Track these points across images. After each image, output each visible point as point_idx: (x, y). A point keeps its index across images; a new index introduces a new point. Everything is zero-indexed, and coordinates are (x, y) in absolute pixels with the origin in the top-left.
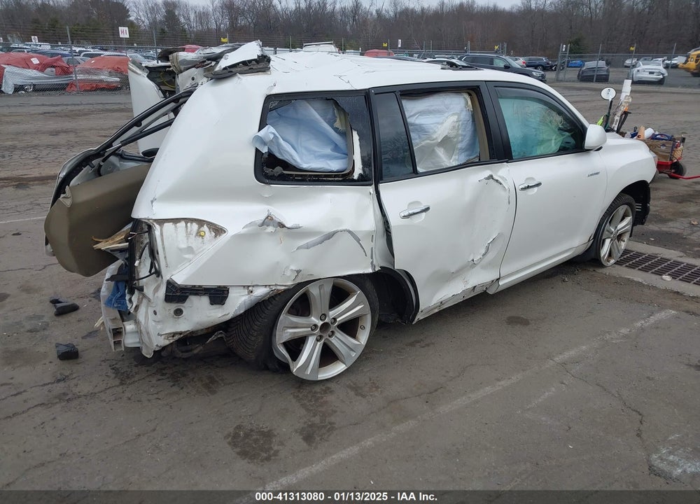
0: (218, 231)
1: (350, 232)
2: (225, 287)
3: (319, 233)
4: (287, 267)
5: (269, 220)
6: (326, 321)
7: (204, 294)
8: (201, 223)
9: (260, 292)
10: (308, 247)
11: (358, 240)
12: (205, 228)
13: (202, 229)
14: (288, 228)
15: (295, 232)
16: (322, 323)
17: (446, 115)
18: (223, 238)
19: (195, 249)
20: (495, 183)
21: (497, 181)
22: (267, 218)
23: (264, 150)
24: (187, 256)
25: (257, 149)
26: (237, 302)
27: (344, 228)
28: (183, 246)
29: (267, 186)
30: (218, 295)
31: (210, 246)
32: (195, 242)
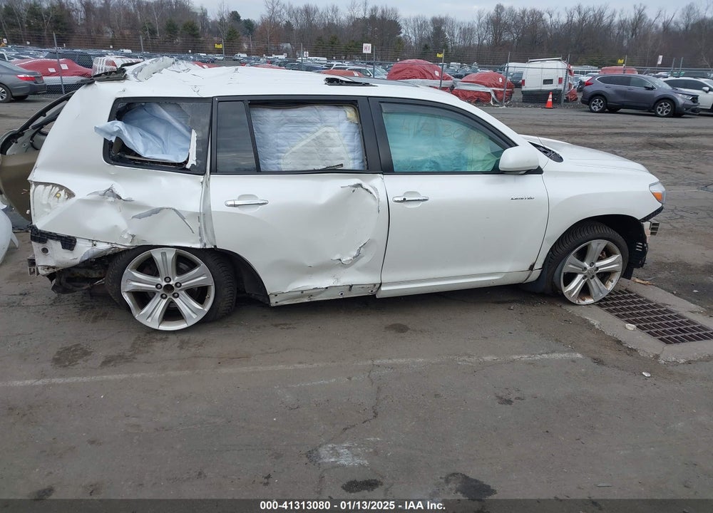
0: (70, 194)
1: (175, 210)
2: (74, 237)
3: (149, 207)
4: (125, 232)
5: (111, 192)
6: (171, 283)
7: (57, 240)
8: (61, 187)
9: (102, 247)
10: (139, 217)
11: (183, 218)
12: (63, 193)
13: (60, 192)
14: (124, 200)
15: (129, 204)
16: (166, 284)
17: (319, 125)
18: (73, 200)
19: (52, 205)
20: (365, 191)
21: (367, 190)
22: (108, 190)
23: (113, 139)
24: (46, 210)
25: (105, 139)
26: (83, 251)
27: (170, 207)
28: (44, 202)
29: (112, 166)
30: (69, 243)
31: (63, 204)
32: (53, 201)
